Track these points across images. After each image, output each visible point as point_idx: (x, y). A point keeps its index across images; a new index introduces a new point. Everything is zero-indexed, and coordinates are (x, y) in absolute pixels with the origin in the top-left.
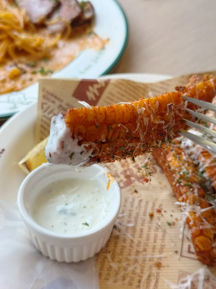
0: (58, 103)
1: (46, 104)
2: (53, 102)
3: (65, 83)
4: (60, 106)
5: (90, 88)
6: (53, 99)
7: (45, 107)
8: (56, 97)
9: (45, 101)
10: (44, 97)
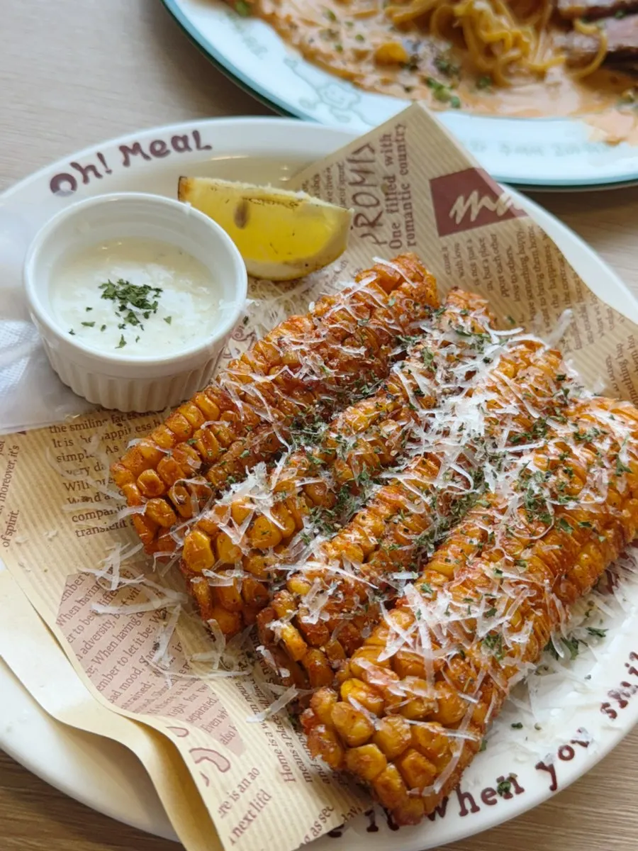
0: (394, 169)
1: (373, 151)
2: (389, 161)
3: (445, 145)
4: (392, 178)
5: (474, 195)
6: (396, 154)
7: (366, 154)
8: (403, 157)
9: (377, 146)
10: (386, 137)
